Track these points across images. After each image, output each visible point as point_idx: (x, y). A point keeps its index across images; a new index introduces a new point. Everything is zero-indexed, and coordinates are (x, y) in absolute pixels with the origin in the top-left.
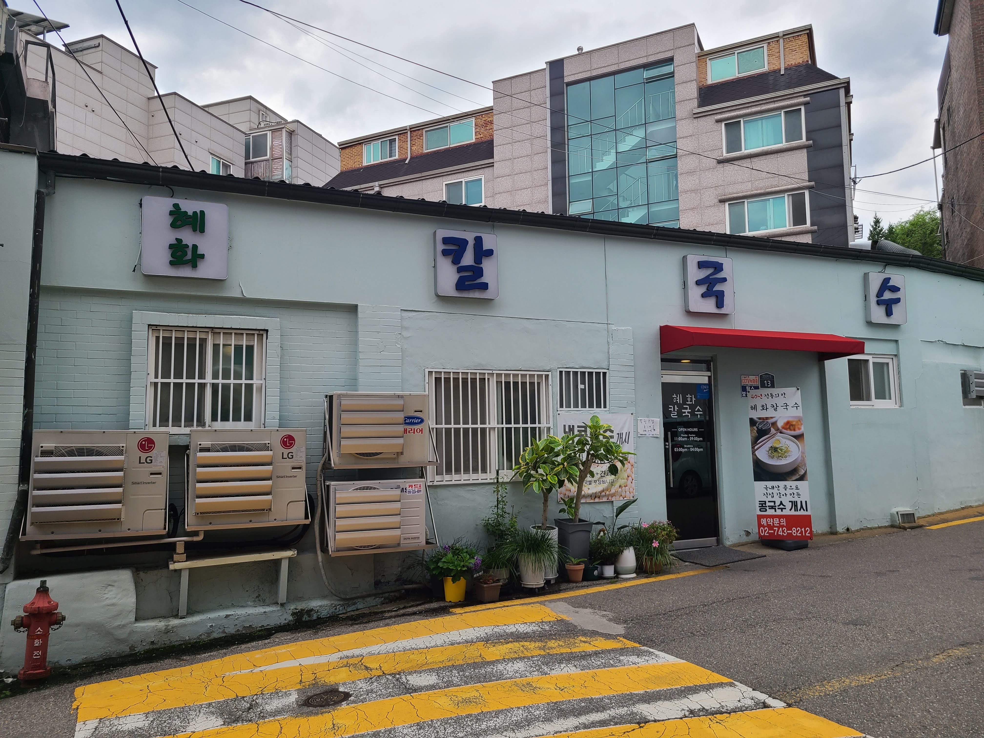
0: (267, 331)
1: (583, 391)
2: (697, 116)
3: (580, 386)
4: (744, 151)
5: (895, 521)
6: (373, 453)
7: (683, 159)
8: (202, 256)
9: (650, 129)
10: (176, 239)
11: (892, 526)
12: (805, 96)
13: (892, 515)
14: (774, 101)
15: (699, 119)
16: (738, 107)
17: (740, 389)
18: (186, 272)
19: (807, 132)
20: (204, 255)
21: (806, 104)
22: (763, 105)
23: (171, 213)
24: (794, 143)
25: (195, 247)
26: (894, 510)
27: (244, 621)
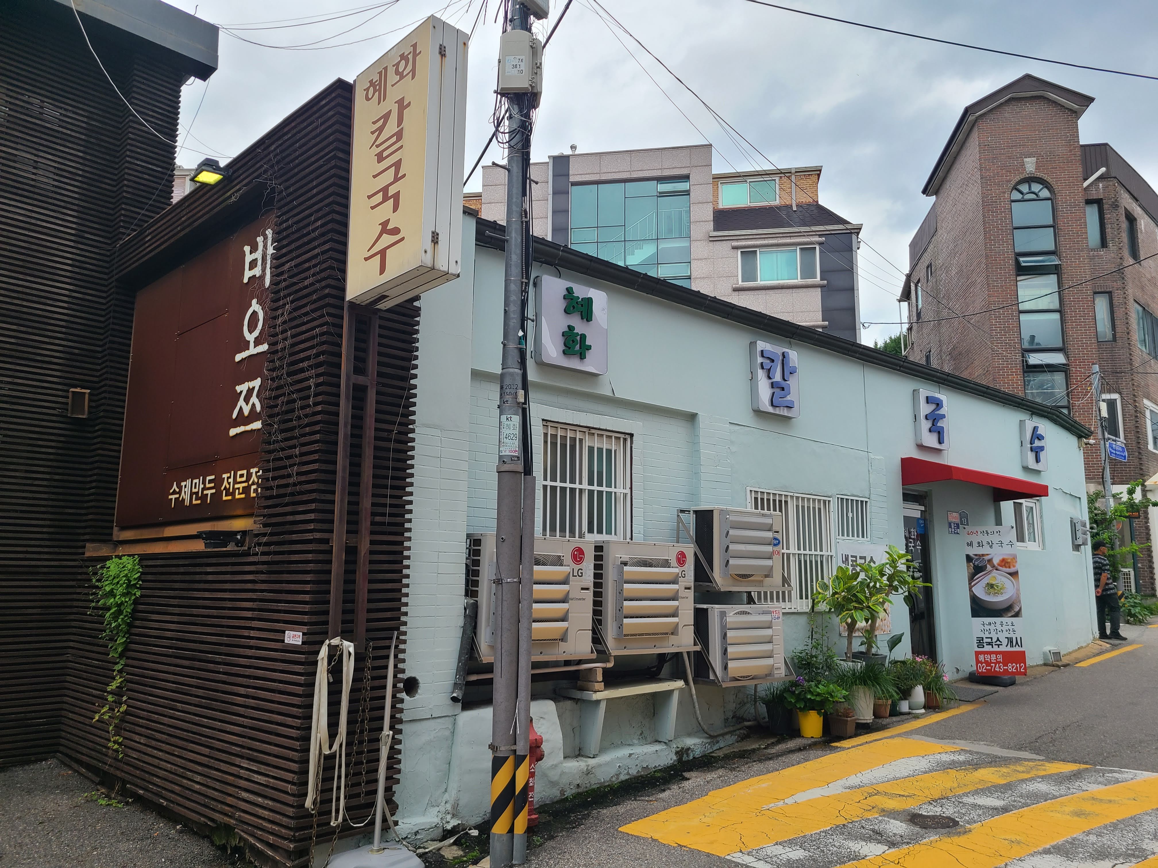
0: (632, 435)
1: (852, 518)
2: (713, 240)
3: (850, 515)
4: (760, 283)
5: (1049, 659)
6: (747, 575)
7: (697, 281)
8: (589, 348)
9: (663, 245)
10: (569, 326)
11: (1045, 665)
12: (820, 236)
13: (1044, 654)
14: (790, 236)
15: (715, 243)
16: (755, 237)
17: (947, 526)
18: (574, 363)
19: (822, 272)
20: (591, 346)
21: (820, 244)
22: (779, 239)
23: (565, 297)
24: (810, 281)
25: (583, 337)
26: (1047, 649)
27: (642, 761)
